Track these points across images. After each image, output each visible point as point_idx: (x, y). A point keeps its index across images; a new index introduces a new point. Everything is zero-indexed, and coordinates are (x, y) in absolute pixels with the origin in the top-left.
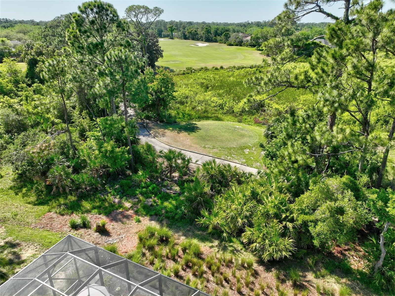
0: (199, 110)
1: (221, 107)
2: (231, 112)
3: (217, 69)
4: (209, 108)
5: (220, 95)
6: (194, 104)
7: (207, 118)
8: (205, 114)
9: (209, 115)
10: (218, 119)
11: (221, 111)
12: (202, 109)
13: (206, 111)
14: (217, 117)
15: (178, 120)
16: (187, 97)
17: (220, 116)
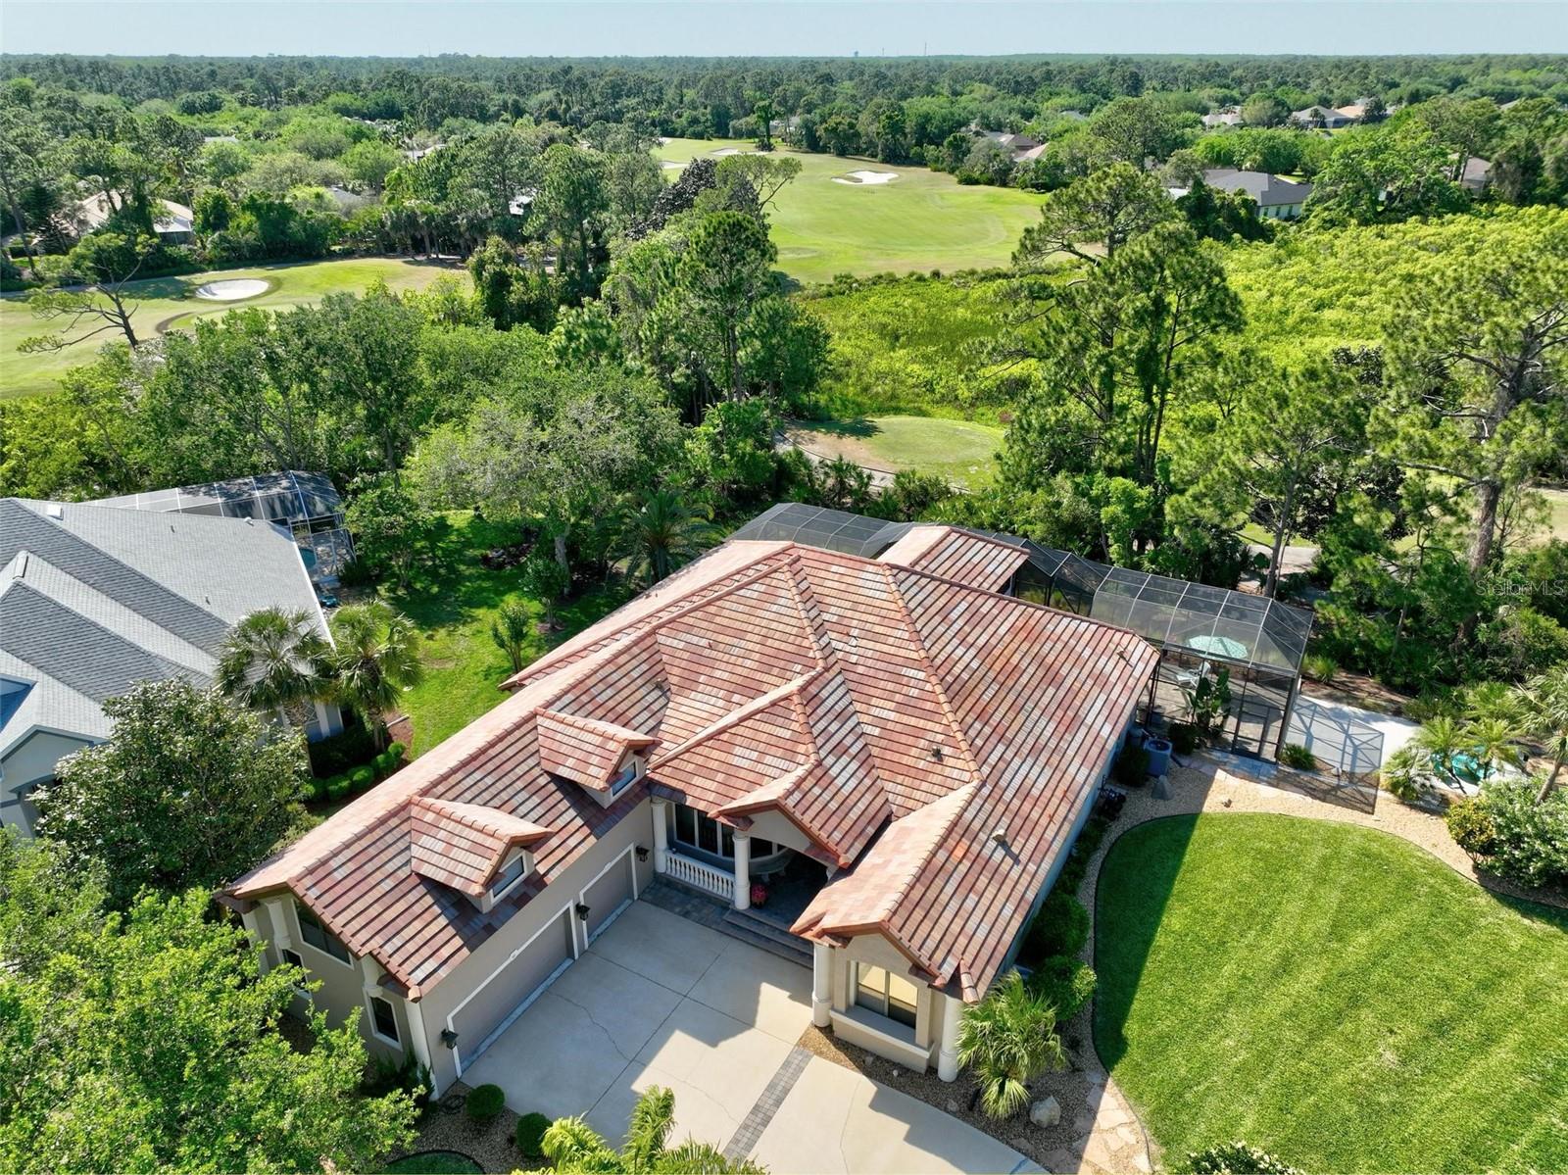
0: (877, 393)
1: (929, 385)
2: (950, 399)
3: (921, 279)
4: (901, 390)
5: (927, 359)
6: (866, 379)
7: (897, 411)
8: (893, 404)
9: (902, 404)
10: (921, 413)
11: (928, 398)
12: (885, 392)
13: (894, 397)
14: (920, 409)
15: (835, 415)
16: (848, 364)
17: (925, 407)
